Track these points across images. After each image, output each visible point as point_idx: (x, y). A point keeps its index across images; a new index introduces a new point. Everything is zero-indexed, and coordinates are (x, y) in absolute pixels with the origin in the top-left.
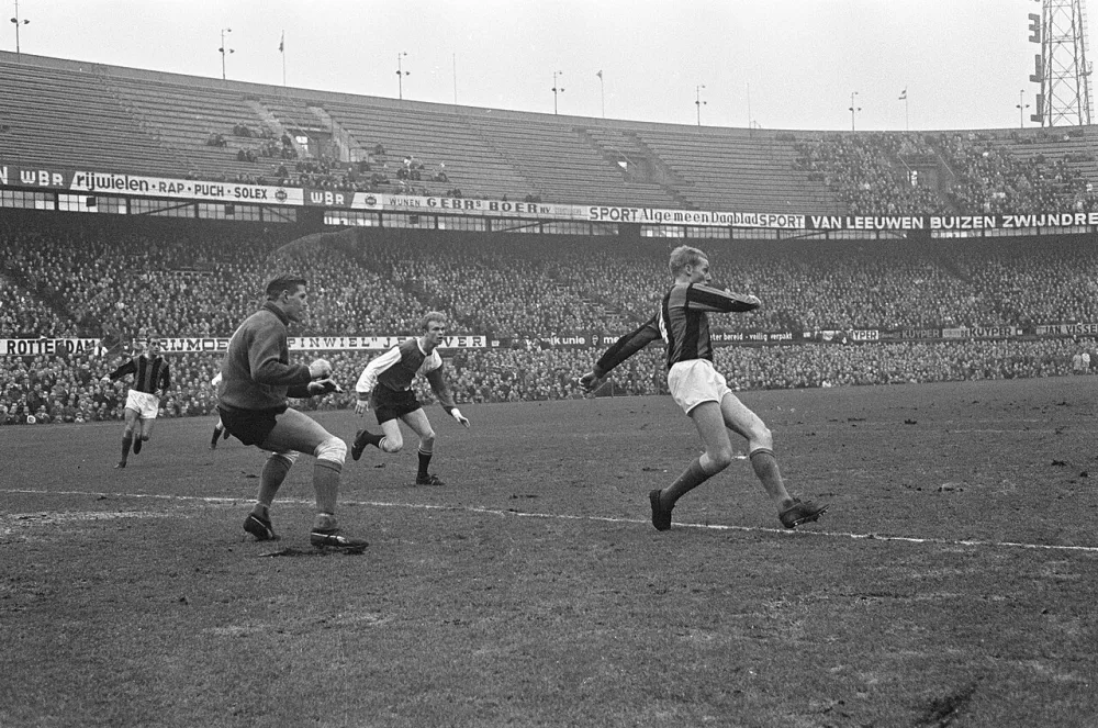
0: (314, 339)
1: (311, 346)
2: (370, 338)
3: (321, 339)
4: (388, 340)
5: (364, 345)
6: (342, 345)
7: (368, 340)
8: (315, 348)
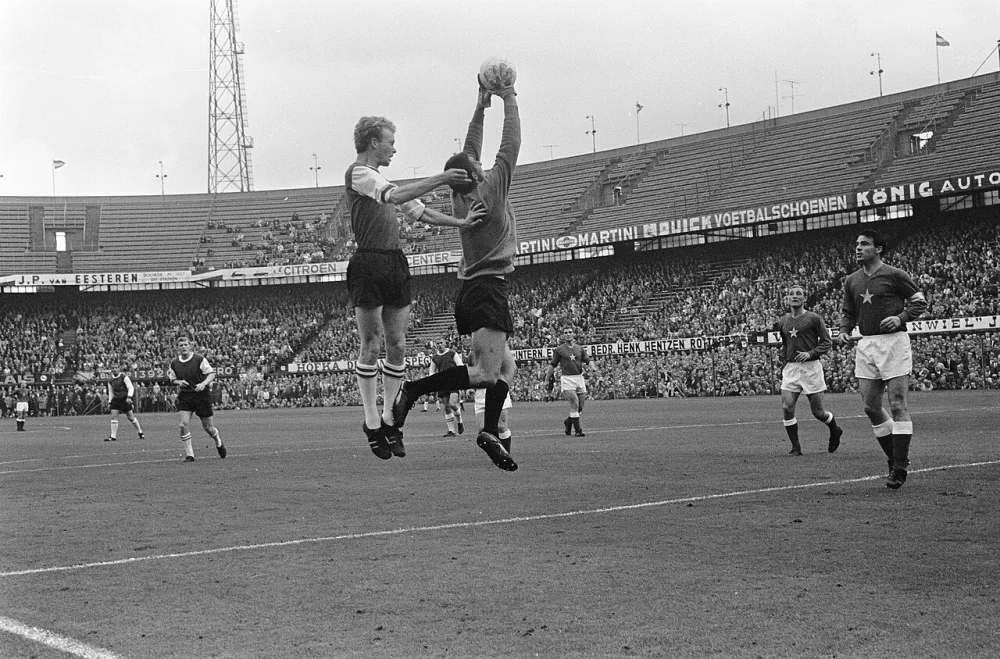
0: (917, 323)
1: (914, 329)
2: (974, 318)
3: (923, 322)
4: (995, 318)
5: (967, 326)
6: (945, 327)
7: (972, 320)
8: (918, 331)
